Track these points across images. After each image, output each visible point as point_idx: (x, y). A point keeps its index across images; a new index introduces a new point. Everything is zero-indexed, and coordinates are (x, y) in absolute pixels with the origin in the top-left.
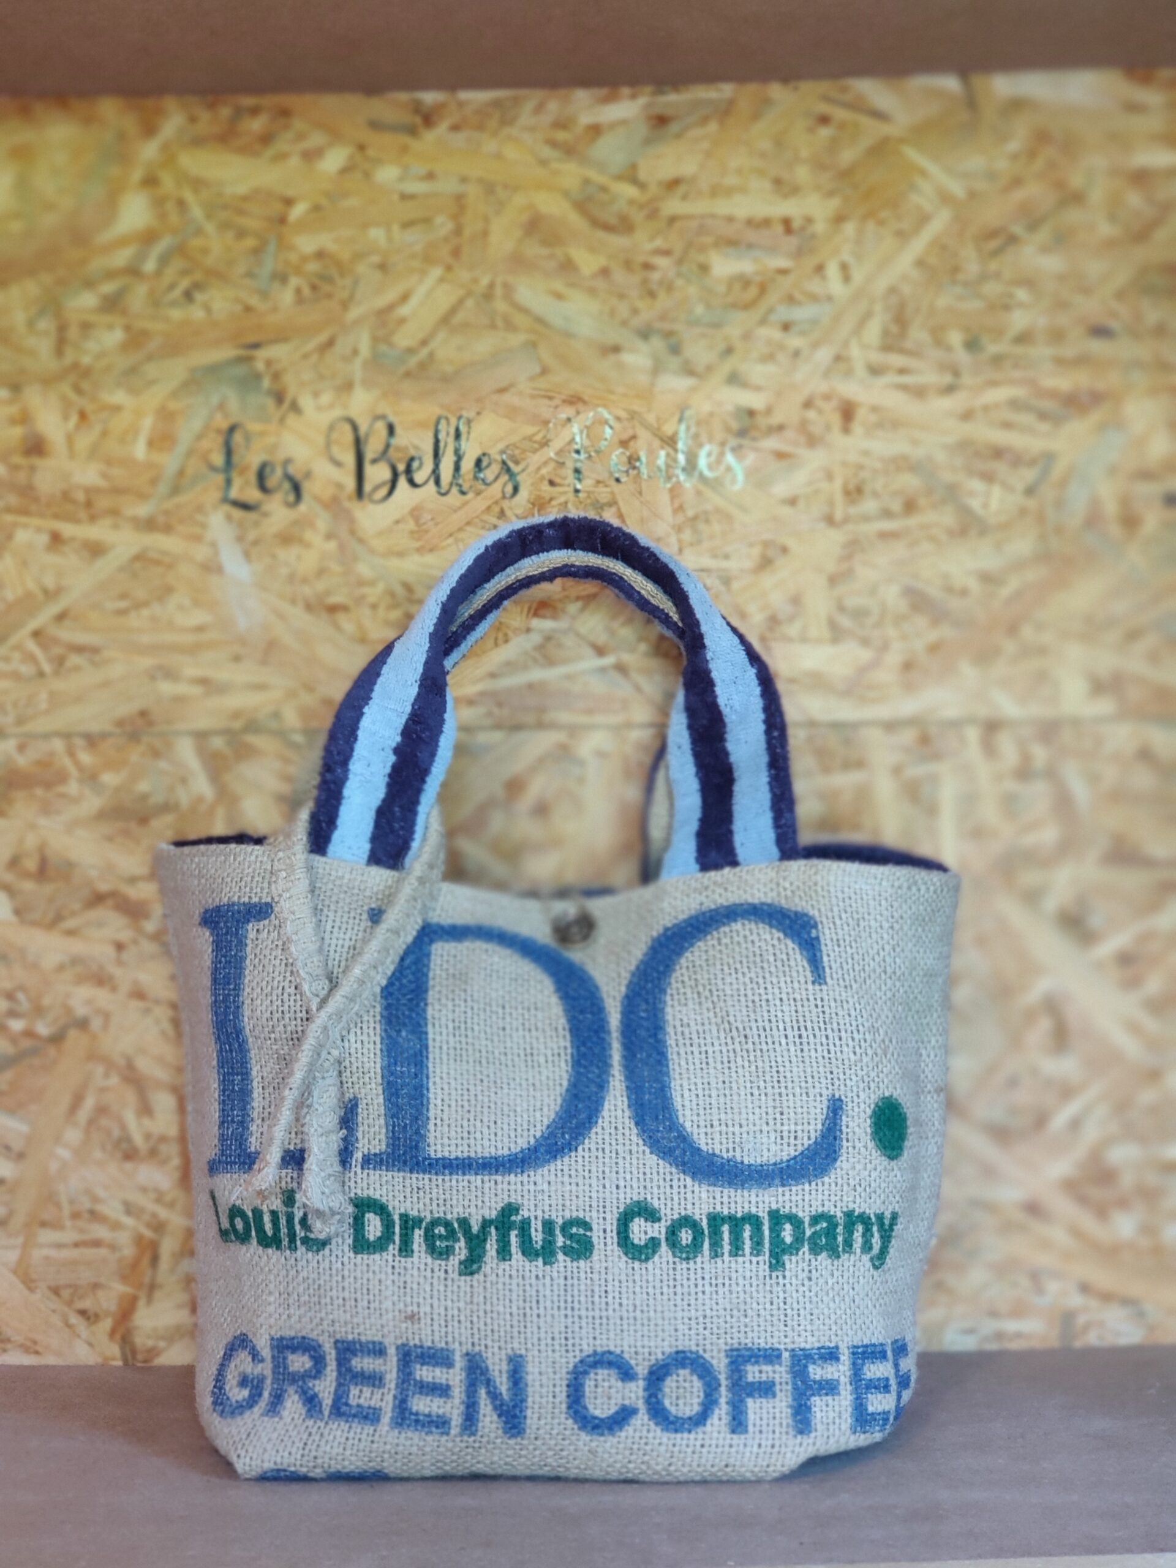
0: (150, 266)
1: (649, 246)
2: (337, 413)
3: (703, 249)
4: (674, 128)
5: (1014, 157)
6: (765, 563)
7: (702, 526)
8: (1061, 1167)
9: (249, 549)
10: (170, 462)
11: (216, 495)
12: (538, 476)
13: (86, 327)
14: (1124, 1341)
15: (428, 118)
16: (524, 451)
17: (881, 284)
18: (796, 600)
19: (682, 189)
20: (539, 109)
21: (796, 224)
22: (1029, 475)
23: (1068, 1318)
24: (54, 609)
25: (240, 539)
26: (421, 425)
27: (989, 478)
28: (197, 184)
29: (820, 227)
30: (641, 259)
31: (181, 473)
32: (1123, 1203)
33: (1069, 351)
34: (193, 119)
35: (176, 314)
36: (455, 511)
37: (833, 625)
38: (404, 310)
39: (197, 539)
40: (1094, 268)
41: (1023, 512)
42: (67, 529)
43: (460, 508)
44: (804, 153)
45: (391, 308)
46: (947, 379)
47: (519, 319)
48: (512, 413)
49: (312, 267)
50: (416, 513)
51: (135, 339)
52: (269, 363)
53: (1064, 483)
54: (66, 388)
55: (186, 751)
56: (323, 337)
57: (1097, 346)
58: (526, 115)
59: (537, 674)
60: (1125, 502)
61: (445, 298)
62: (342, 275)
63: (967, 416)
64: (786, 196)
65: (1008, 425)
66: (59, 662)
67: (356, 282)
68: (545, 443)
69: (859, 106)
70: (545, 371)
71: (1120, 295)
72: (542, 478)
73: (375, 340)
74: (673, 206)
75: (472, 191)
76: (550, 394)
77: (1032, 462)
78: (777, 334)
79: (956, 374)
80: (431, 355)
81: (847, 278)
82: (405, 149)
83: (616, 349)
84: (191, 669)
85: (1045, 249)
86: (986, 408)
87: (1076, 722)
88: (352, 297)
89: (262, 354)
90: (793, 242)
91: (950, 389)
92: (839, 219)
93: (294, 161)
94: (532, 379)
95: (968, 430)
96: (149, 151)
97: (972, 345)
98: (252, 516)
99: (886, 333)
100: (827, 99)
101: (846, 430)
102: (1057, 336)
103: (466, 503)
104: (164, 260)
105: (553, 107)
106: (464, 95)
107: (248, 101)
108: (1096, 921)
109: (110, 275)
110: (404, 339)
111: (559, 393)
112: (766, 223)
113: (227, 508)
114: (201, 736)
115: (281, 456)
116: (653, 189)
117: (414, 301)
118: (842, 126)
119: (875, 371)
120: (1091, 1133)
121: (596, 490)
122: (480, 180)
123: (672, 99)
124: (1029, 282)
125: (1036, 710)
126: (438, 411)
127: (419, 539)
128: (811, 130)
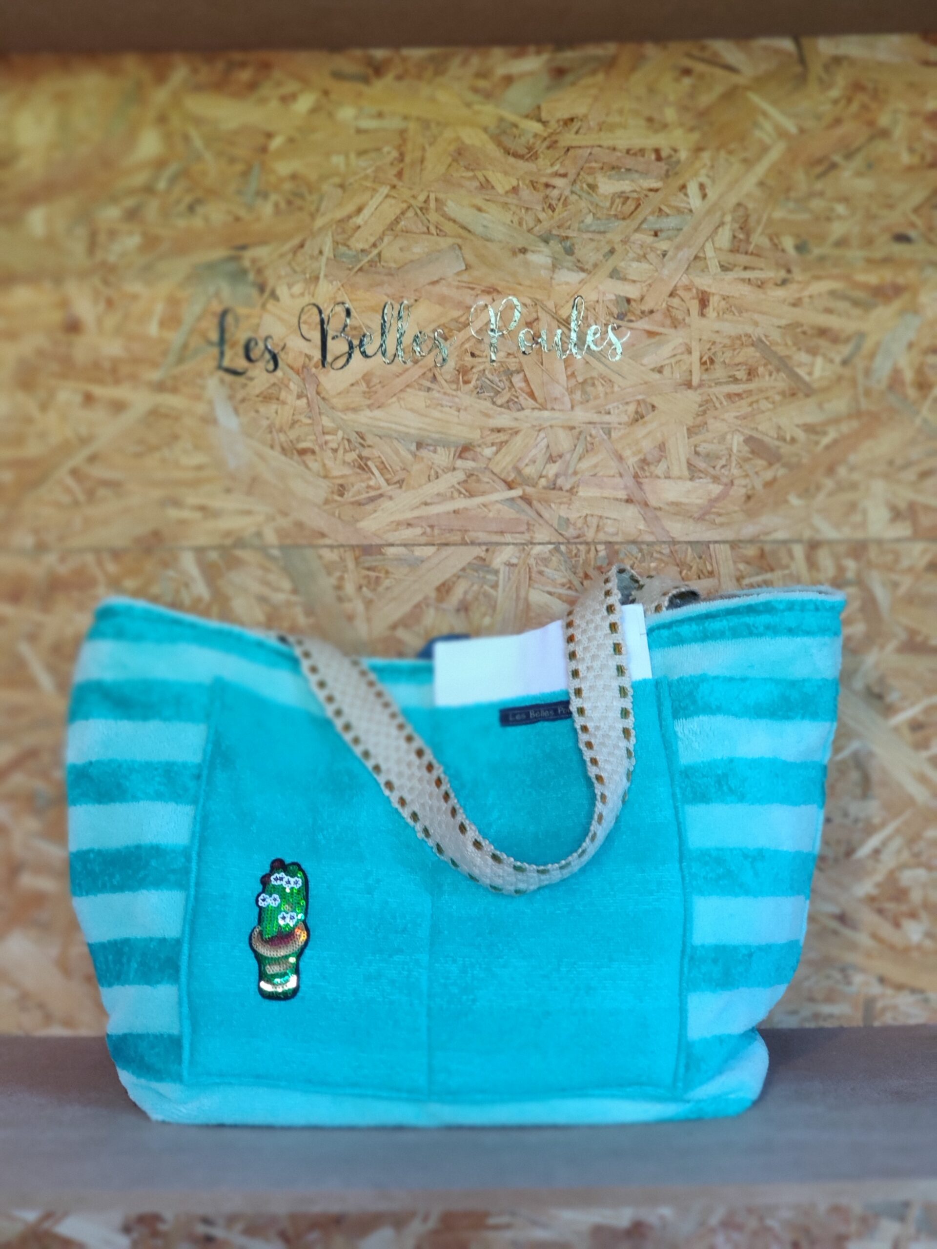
0: (162, 185)
1: (549, 171)
2: (307, 299)
3: (591, 172)
4: (569, 78)
5: (835, 102)
6: (638, 418)
7: (589, 389)
8: (866, 887)
9: (238, 405)
10: (176, 338)
11: (212, 364)
12: (463, 349)
13: (113, 234)
14: (912, 1022)
15: (378, 70)
16: (451, 330)
17: (732, 200)
18: (662, 447)
19: (576, 125)
20: (465, 62)
21: (664, 154)
22: (846, 350)
23: (869, 1004)
24: (86, 452)
25: (231, 398)
26: (373, 309)
27: (813, 352)
28: (198, 121)
29: (683, 155)
30: (544, 180)
31: (185, 346)
32: (913, 915)
33: (878, 255)
34: (195, 71)
35: (182, 223)
36: (398, 376)
37: (690, 465)
38: (359, 220)
39: (198, 398)
40: (897, 188)
41: (840, 379)
42: (98, 391)
43: (401, 374)
44: (672, 98)
45: (350, 217)
46: (782, 274)
47: (448, 227)
48: (442, 300)
49: (288, 186)
50: (367, 378)
51: (150, 242)
52: (254, 261)
53: (872, 356)
54: (96, 281)
55: (188, 563)
56: (296, 241)
57: (899, 249)
58: (454, 66)
59: (461, 503)
60: (920, 371)
61: (391, 209)
62: (311, 192)
63: (796, 303)
64: (656, 131)
65: (829, 311)
66: (91, 495)
67: (321, 199)
68: (467, 325)
69: (715, 61)
70: (468, 267)
71: (916, 210)
72: (466, 351)
73: (336, 243)
74: (568, 138)
75: (412, 126)
76: (471, 286)
77: (848, 340)
78: (650, 239)
79: (789, 271)
80: (379, 255)
81: (704, 196)
82: (359, 95)
83: (524, 251)
84: (192, 499)
85: (859, 174)
86: (811, 297)
87: (880, 542)
88: (318, 210)
89: (249, 254)
90: (663, 166)
91: (784, 282)
92: (698, 150)
93: (274, 104)
94: (458, 274)
95: (797, 314)
96: (160, 96)
97: (801, 248)
98: (241, 380)
99: (734, 237)
100: (689, 55)
101: (702, 315)
102: (868, 241)
103: (406, 370)
104: (173, 180)
105: (475, 61)
106: (406, 52)
107: (238, 56)
108: (893, 697)
109: (131, 192)
110: (359, 243)
111: (479, 285)
112: (642, 152)
113: (221, 374)
114: (200, 551)
115: (263, 333)
116: (553, 125)
117: (366, 213)
118: (701, 76)
119: (724, 268)
120: (888, 861)
121: (507, 360)
122: (419, 119)
123: (569, 56)
124: (845, 199)
125: (846, 533)
126: (385, 299)
127: (369, 398)
128: (677, 80)
